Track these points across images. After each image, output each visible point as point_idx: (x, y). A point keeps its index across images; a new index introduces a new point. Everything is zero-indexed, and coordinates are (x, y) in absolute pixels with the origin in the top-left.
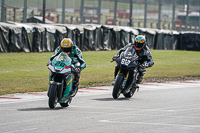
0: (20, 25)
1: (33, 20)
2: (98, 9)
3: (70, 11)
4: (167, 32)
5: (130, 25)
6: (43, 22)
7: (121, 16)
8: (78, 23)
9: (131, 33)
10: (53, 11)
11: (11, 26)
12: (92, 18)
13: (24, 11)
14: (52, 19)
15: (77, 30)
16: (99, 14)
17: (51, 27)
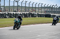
0: (13, 12)
1: (15, 11)
2: (29, 9)
3: (23, 10)
4: (43, 14)
5: (35, 12)
6: (17, 12)
7: (33, 11)
8: (25, 12)
9: (36, 14)
10: (20, 9)
11: (11, 13)
12: (27, 11)
13: (14, 10)
14: (19, 11)
15: (24, 13)
16: (29, 10)
17: (19, 13)
